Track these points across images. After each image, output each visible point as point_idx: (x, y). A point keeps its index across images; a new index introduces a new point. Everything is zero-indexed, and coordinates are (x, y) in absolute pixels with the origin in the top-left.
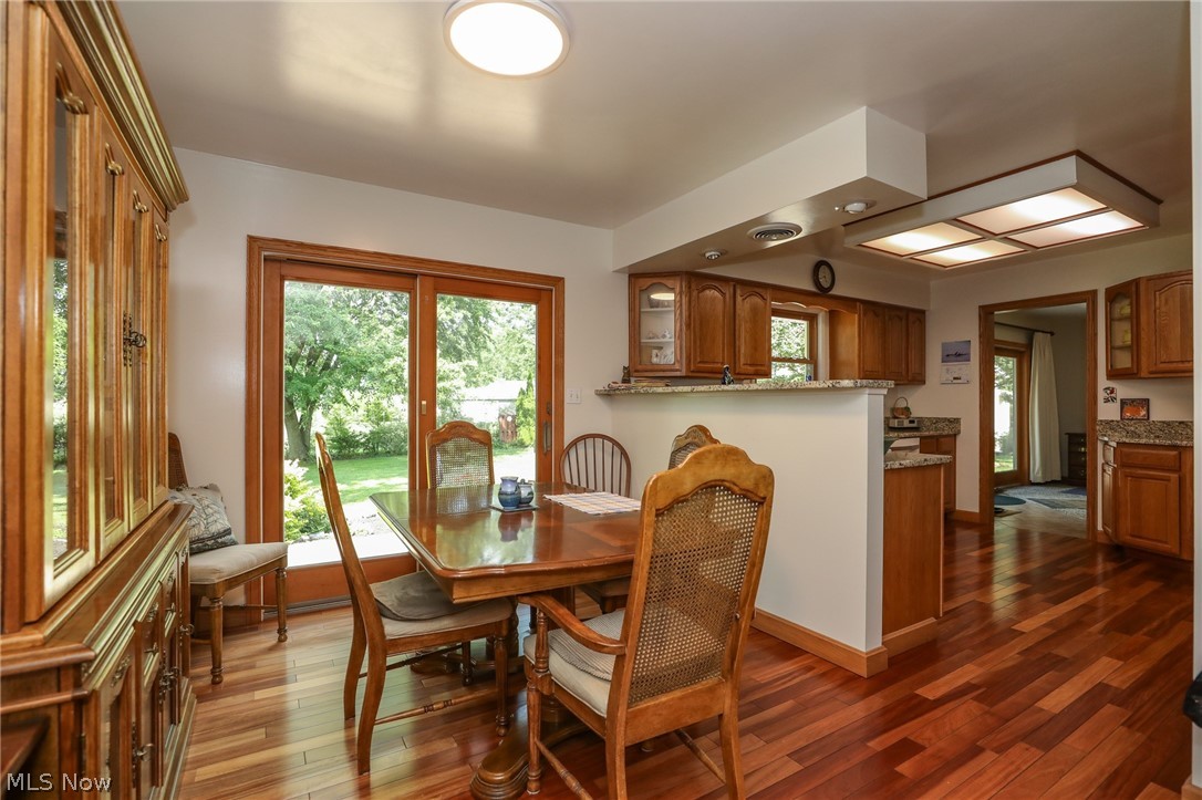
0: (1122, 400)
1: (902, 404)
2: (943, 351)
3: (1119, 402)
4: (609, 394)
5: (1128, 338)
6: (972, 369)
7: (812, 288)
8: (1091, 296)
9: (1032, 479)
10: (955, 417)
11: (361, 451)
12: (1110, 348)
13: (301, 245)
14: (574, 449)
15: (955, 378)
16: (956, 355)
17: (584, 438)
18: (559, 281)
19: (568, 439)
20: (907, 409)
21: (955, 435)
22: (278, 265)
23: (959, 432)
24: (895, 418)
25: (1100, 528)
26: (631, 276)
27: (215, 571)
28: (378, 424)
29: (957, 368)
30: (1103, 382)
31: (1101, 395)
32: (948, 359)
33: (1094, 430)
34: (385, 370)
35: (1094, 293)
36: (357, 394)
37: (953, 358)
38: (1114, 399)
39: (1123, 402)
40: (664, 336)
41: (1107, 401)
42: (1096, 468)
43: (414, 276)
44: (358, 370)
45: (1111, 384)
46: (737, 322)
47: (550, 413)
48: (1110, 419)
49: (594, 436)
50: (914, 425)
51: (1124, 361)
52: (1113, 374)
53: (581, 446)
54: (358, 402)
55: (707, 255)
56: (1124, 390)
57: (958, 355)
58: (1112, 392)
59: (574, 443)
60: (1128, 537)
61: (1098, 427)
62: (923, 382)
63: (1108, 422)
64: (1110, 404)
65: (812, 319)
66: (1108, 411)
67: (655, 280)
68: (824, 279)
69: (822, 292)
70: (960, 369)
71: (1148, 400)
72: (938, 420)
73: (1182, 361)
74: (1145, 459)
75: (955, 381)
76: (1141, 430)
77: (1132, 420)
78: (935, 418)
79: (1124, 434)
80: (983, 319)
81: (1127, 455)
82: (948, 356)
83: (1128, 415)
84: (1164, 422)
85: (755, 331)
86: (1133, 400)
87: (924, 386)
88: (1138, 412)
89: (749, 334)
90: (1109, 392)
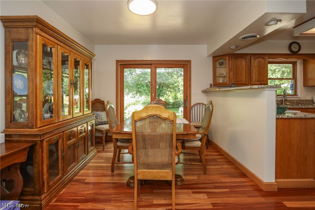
4: (205, 92)
7: (288, 52)
11: (171, 106)
13: (126, 61)
14: (194, 107)
17: (197, 104)
18: (190, 61)
19: (192, 104)
22: (123, 65)
26: (214, 57)
27: (103, 128)
28: (175, 100)
34: (174, 86)
36: (169, 92)
40: (224, 74)
43: (151, 64)
44: (168, 86)
46: (252, 67)
47: (187, 97)
49: (200, 104)
53: (196, 106)
54: (170, 94)
55: (231, 48)
59: (194, 106)
65: (294, 64)
67: (220, 57)
68: (295, 48)
69: (294, 54)
85: (260, 70)
89: (257, 71)
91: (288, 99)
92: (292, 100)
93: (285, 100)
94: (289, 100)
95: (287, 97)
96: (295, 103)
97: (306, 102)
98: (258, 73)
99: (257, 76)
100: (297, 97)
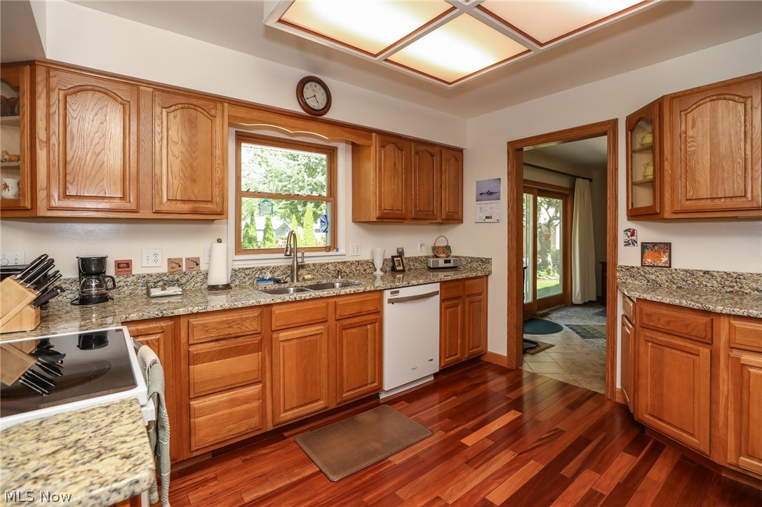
0: (642, 243)
1: (442, 243)
2: (477, 189)
3: (640, 245)
5: (650, 171)
6: (500, 208)
8: (608, 128)
9: (573, 301)
10: (486, 257)
12: (632, 184)
15: (487, 217)
16: (488, 194)
20: (448, 248)
21: (487, 276)
23: (490, 273)
24: (435, 256)
25: (618, 386)
29: (489, 207)
30: (624, 223)
31: (622, 237)
32: (482, 197)
33: (614, 277)
35: (614, 123)
37: (486, 196)
38: (634, 243)
39: (644, 246)
41: (627, 244)
42: (616, 319)
45: (632, 225)
48: (631, 265)
50: (451, 264)
51: (644, 199)
52: (634, 214)
56: (646, 233)
57: (490, 193)
58: (633, 234)
60: (647, 416)
61: (618, 274)
62: (460, 221)
63: (628, 269)
64: (631, 248)
65: (331, 152)
66: (628, 256)
68: (315, 98)
69: (314, 116)
70: (491, 208)
71: (670, 244)
72: (473, 260)
73: (712, 198)
74: (668, 323)
75: (487, 220)
76: (662, 278)
77: (653, 266)
78: (470, 258)
79: (645, 282)
80: (511, 155)
81: (649, 315)
82: (481, 194)
83: (649, 261)
84: (691, 273)
85: (191, 156)
86: (655, 244)
87: (461, 225)
88: (659, 258)
89: (179, 159)
90: (629, 234)
91: (307, 261)
92: (322, 265)
93: (301, 267)
94: (314, 265)
95: (306, 254)
96: (329, 273)
97: (358, 268)
98: (184, 169)
99: (178, 178)
100: (337, 253)
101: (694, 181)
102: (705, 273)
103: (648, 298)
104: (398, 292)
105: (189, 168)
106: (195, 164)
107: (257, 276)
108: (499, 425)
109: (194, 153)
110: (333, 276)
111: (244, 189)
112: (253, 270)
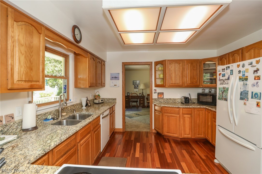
1: (97, 94)
2: (111, 76)
3: (157, 93)
5: (162, 76)
6: (119, 83)
8: (150, 64)
10: (115, 98)
12: (156, 78)
20: (99, 95)
23: (116, 103)
24: (96, 99)
25: (153, 128)
29: (115, 82)
30: (154, 88)
31: (153, 91)
32: (113, 78)
33: (152, 101)
35: (152, 62)
37: (114, 78)
39: (158, 93)
41: (155, 93)
42: (152, 112)
45: (156, 88)
48: (156, 98)
50: (103, 101)
51: (159, 82)
52: (157, 86)
56: (159, 90)
57: (116, 77)
58: (156, 91)
61: (153, 100)
63: (155, 99)
64: (155, 94)
66: (155, 96)
70: (116, 82)
71: (163, 93)
72: (109, 99)
73: (175, 83)
74: (171, 111)
75: (115, 86)
76: (162, 101)
77: (160, 98)
78: (108, 98)
79: (159, 102)
80: (123, 66)
81: (166, 110)
82: (112, 77)
83: (159, 97)
84: (167, 99)
85: (30, 55)
86: (160, 93)
87: (104, 87)
88: (161, 96)
89: (24, 56)
90: (155, 90)
97: (77, 107)
98: (26, 61)
99: (23, 67)
100: (70, 102)
101: (172, 80)
102: (170, 99)
103: (166, 106)
104: (103, 114)
105: (29, 62)
106: (32, 59)
107: (43, 118)
108: (138, 148)
109: (32, 53)
110: (70, 112)
111: (46, 73)
112: (42, 115)
